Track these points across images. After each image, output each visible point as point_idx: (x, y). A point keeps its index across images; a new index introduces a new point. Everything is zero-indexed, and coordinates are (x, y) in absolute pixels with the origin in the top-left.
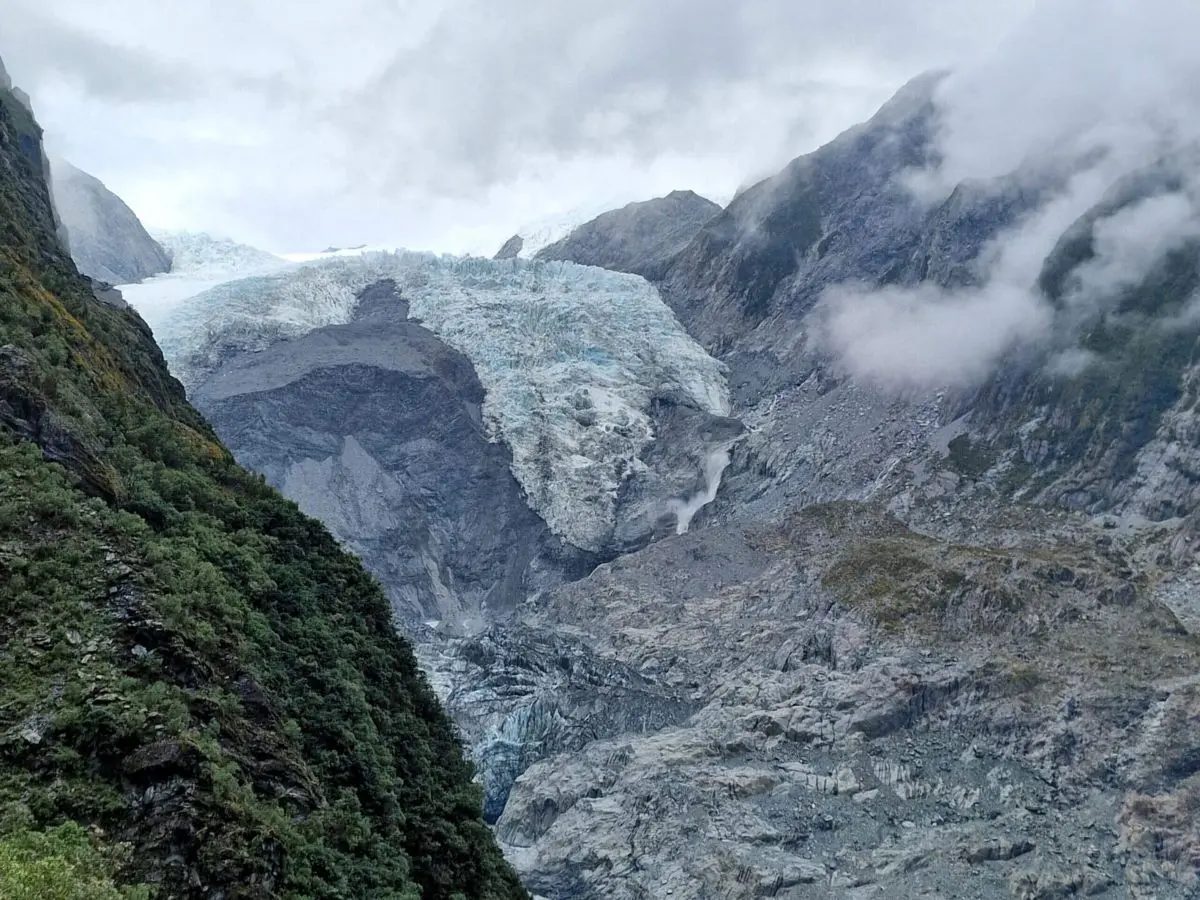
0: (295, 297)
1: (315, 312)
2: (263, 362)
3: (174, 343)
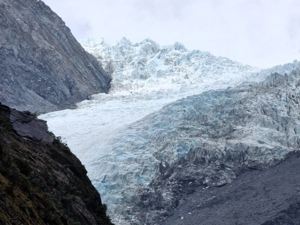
0: (265, 112)
1: (291, 130)
2: (228, 198)
3: (119, 181)
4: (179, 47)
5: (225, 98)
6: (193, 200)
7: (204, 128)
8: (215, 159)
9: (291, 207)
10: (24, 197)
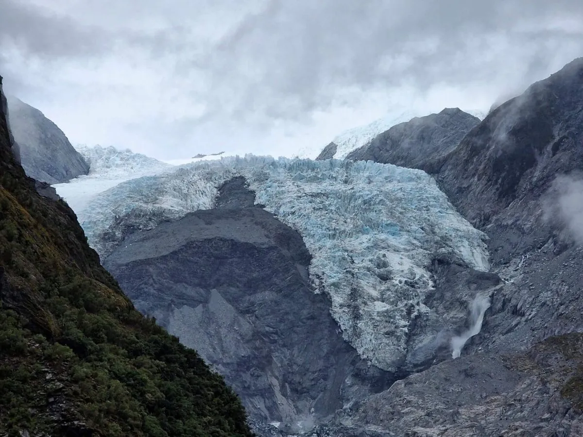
0: (175, 190)
1: (189, 201)
2: (153, 237)
3: (92, 225)
4: (128, 151)
5: (153, 181)
6: (133, 237)
7: (141, 197)
8: (147, 215)
9: (188, 243)
10: (44, 229)
